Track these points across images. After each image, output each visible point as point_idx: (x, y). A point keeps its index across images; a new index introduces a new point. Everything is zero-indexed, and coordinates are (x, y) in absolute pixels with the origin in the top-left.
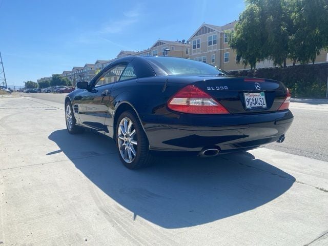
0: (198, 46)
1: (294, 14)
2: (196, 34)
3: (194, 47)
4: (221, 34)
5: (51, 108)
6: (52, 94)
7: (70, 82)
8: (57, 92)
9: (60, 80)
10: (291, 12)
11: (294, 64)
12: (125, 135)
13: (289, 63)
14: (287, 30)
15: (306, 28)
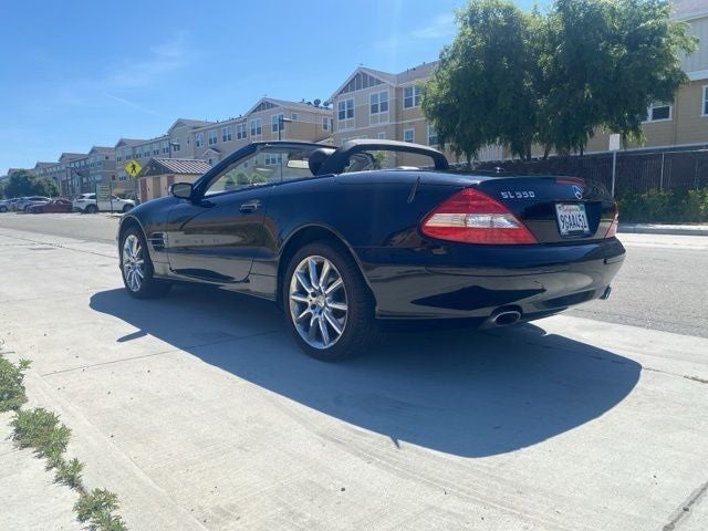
0: (350, 114)
1: (543, 58)
2: (345, 89)
3: (342, 116)
4: (397, 89)
5: (41, 246)
6: (13, 216)
7: (54, 189)
8: (26, 210)
9: (29, 183)
10: (538, 52)
11: (546, 154)
12: (310, 291)
13: (537, 151)
14: (534, 86)
15: (568, 85)
